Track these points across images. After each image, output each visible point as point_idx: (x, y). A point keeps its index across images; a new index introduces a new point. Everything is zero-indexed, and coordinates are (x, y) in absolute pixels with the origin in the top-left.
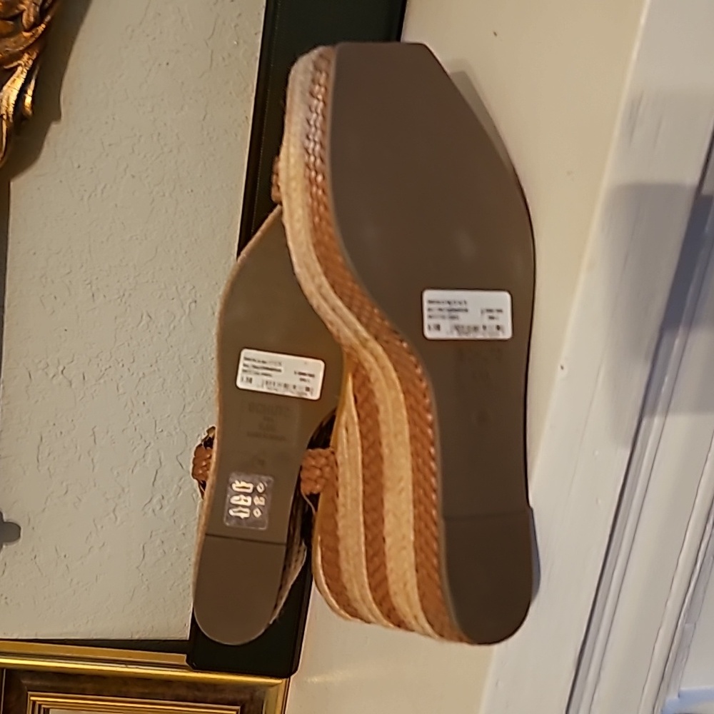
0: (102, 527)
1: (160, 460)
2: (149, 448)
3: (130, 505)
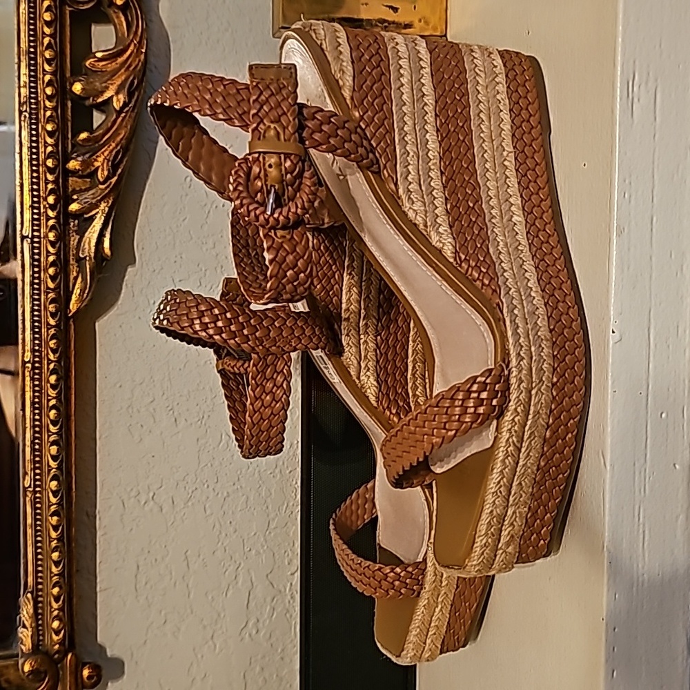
0: (202, 657)
1: (251, 580)
2: (240, 569)
3: (227, 630)
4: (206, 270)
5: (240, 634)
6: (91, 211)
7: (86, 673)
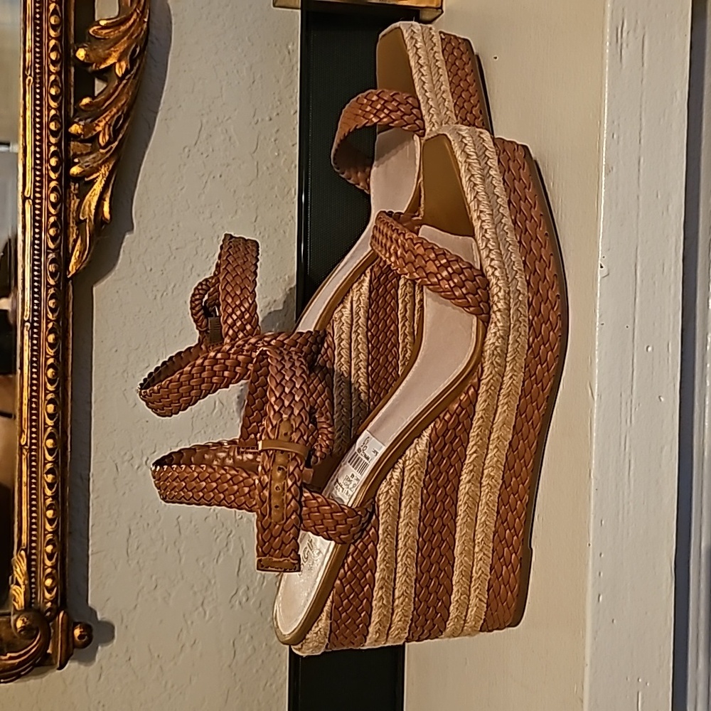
0: (192, 623)
1: (242, 548)
2: (231, 536)
3: (217, 597)
4: (202, 239)
5: (230, 601)
6: (92, 174)
7: (77, 632)
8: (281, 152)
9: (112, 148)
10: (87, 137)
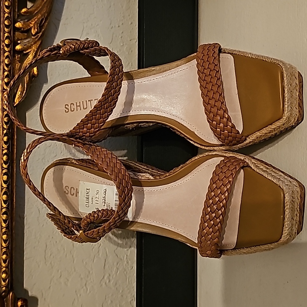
0: (80, 295)
1: (106, 253)
2: (100, 247)
3: (93, 281)
5: (100, 282)
6: (28, 50)
7: (19, 303)
8: (124, 44)
9: (38, 36)
10: (25, 30)
